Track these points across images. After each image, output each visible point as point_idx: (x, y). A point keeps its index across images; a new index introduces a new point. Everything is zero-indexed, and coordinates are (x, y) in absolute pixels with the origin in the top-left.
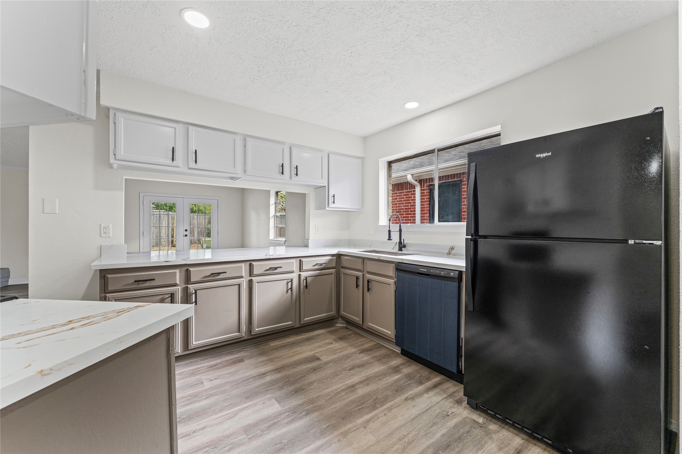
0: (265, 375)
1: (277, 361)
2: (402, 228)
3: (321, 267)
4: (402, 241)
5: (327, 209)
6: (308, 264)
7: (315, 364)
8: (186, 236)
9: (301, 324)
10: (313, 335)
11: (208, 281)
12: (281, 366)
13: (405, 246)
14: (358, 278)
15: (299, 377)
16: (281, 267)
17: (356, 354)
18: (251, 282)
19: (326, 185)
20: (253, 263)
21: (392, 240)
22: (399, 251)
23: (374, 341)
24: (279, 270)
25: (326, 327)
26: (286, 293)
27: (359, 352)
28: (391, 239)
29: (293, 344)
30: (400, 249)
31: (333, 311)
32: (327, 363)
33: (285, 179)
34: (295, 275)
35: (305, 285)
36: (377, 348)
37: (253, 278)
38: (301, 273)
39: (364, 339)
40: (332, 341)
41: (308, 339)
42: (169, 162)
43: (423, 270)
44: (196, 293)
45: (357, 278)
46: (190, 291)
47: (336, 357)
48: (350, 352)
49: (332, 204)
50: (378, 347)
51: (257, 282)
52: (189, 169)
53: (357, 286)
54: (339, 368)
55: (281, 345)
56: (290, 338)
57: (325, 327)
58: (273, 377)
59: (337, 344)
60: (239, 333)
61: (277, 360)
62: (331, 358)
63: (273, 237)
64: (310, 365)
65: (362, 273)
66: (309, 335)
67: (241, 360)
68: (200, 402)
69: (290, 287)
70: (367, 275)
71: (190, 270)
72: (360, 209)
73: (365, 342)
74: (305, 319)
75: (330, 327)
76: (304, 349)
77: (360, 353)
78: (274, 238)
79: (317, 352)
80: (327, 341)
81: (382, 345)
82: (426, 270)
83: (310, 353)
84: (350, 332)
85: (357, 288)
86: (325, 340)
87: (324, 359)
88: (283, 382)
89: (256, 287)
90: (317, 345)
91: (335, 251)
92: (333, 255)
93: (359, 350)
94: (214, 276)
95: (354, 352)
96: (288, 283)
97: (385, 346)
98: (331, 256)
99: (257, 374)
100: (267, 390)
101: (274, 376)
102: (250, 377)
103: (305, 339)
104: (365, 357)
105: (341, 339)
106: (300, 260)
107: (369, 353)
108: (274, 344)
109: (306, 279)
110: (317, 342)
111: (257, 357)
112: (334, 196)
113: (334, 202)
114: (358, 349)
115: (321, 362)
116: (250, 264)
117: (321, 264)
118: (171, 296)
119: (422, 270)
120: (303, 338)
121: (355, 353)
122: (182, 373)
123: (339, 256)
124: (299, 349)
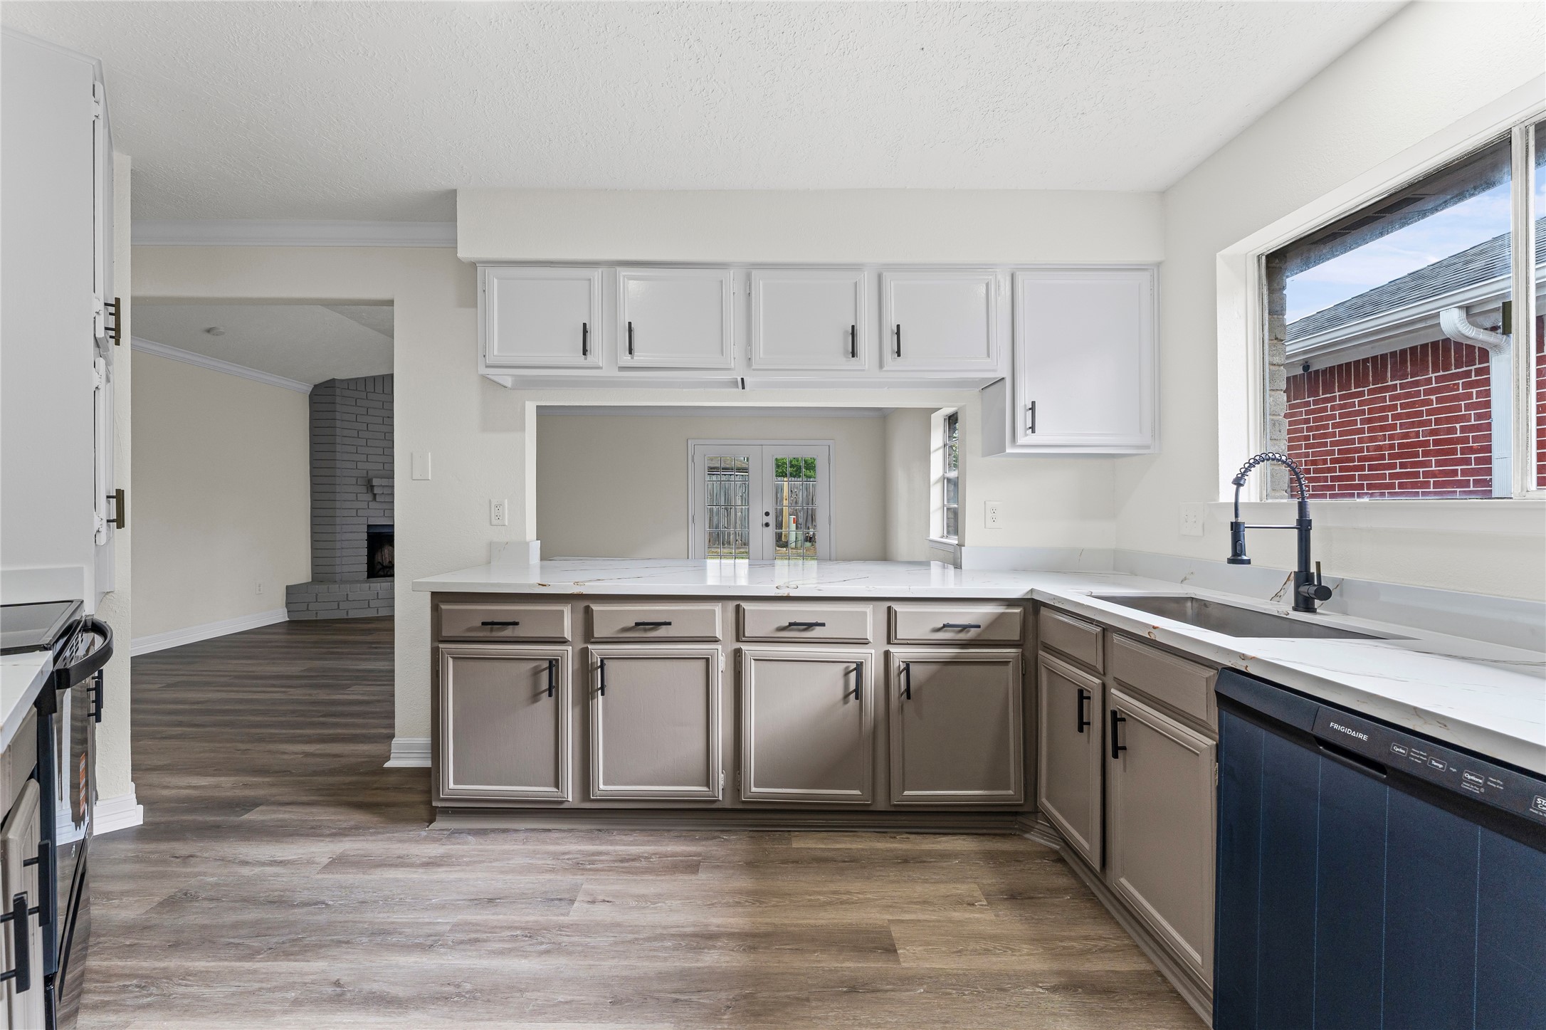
0: (710, 943)
1: (773, 906)
2: (1312, 515)
3: (963, 636)
4: (1313, 569)
5: (1009, 450)
6: (913, 623)
7: (871, 966)
8: (767, 525)
9: (892, 803)
10: (930, 851)
11: (632, 640)
12: (770, 929)
13: (1325, 593)
14: (1085, 694)
15: (788, 997)
16: (823, 625)
17: (1035, 984)
18: (738, 654)
19: (1004, 372)
20: (745, 605)
21: (1249, 562)
22: (1295, 609)
23: (1143, 954)
24: (817, 633)
25: (989, 834)
26: (842, 702)
27: (1054, 981)
28: (1245, 558)
29: (853, 863)
30: (1305, 604)
31: (1012, 785)
32: (908, 980)
33: (864, 370)
34: (873, 651)
35: (903, 687)
36: (1141, 992)
37: (744, 647)
38: (893, 649)
39: (1104, 930)
40: (978, 894)
41: (905, 861)
42: (579, 359)
43: (1349, 731)
44: (602, 667)
45: (1082, 696)
46: (593, 661)
47: (953, 966)
48: (1018, 968)
49: (1026, 435)
50: (1150, 994)
51: (754, 660)
52: (622, 369)
53: (1082, 725)
54: (940, 1021)
55: (819, 854)
56: (858, 837)
57: (985, 831)
58: (723, 959)
59: (989, 916)
60: (705, 789)
61: (774, 901)
62: (934, 965)
63: (940, 534)
64: (850, 965)
65: (1097, 681)
66: (918, 848)
67: (692, 867)
68: (526, 957)
69: (852, 686)
70: (1113, 691)
71: (592, 610)
72: (1148, 447)
73: (1102, 944)
74: (906, 793)
75: (1003, 835)
76: (870, 893)
77: (1054, 989)
78: (942, 537)
79: (902, 921)
80: (962, 889)
81: (1174, 990)
82: (1365, 738)
83: (878, 915)
84: (1063, 881)
85: (1081, 730)
86: (957, 880)
87: (912, 958)
88: (737, 992)
89: (752, 672)
90: (920, 890)
91: (1017, 588)
92: (1010, 602)
93: (1059, 973)
94: (645, 630)
95: (1034, 973)
96: (847, 674)
97: (1184, 1001)
98: (1002, 603)
99: (697, 929)
100: (676, 1001)
101: (728, 958)
102: (673, 931)
103: (897, 858)
104: (1067, 1016)
105: (1016, 897)
106: (889, 608)
107: (1094, 1002)
108: (803, 846)
109: (907, 669)
110: (926, 881)
111: (731, 872)
112: (1033, 409)
113: (1033, 428)
114: (1056, 966)
115: (890, 965)
116: (738, 607)
117: (964, 628)
118: (550, 668)
119: (1342, 729)
120: (891, 850)
121: (1033, 979)
122: (564, 854)
123: (1032, 607)
124: (856, 886)
